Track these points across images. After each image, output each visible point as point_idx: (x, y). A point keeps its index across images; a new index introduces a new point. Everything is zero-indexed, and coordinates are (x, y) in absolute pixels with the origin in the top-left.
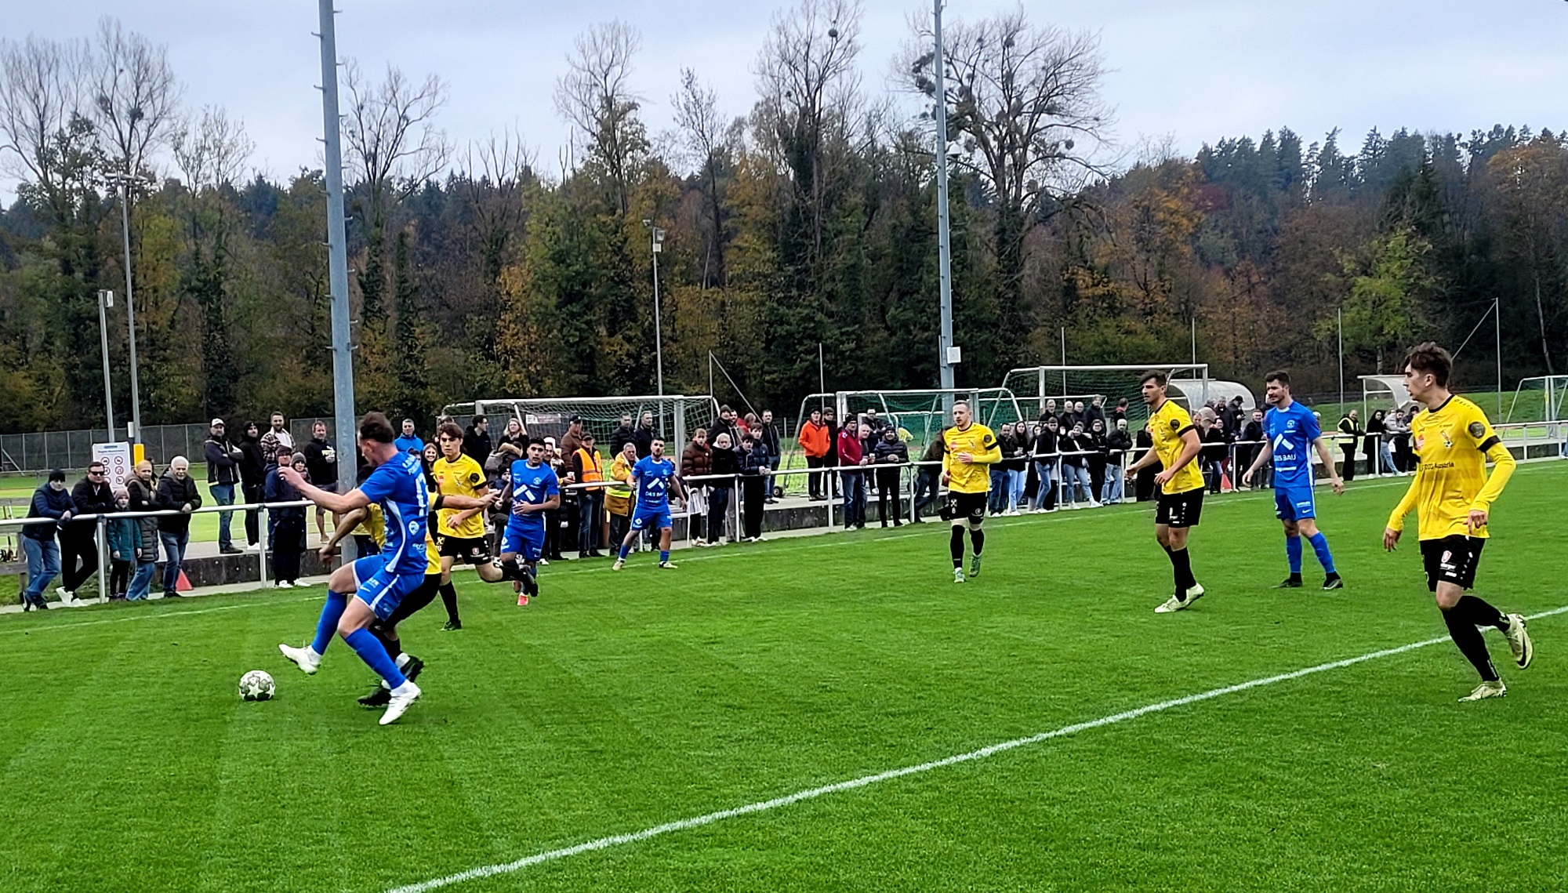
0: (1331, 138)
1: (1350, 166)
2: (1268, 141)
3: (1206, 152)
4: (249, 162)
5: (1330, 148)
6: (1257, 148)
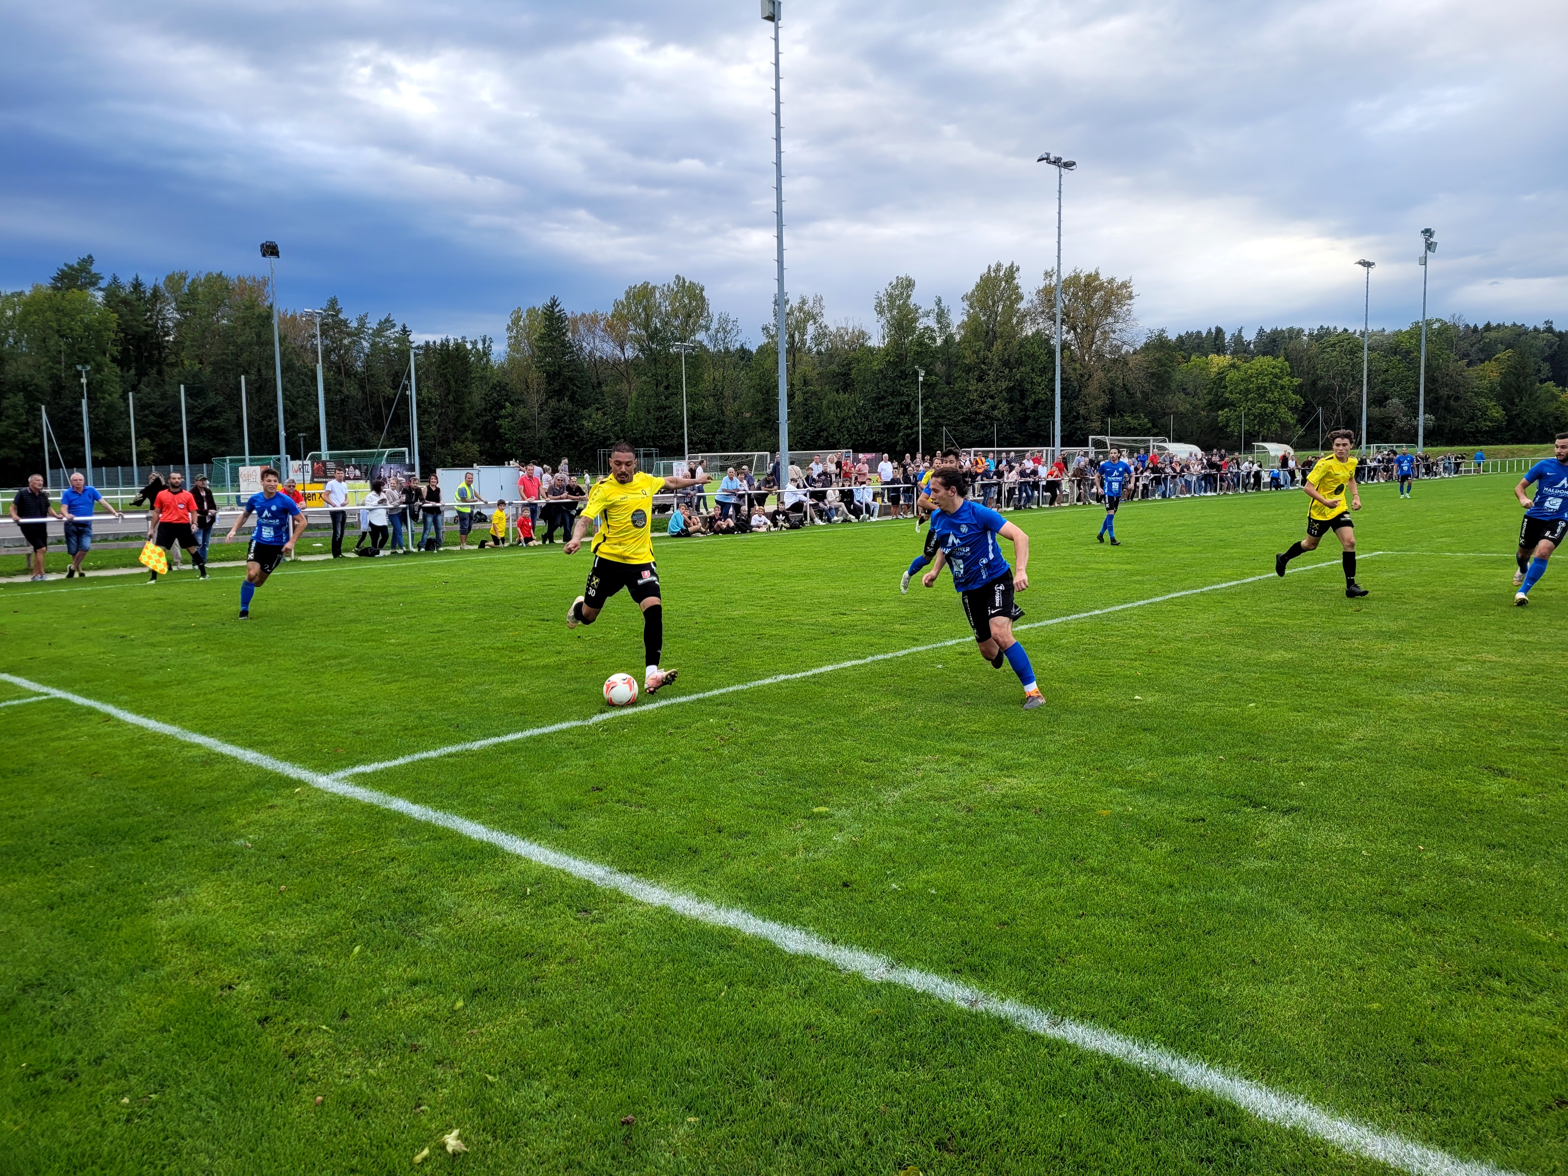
0: (1240, 331)
1: (1249, 343)
2: (1209, 332)
3: (1180, 337)
4: (739, 337)
5: (1240, 337)
6: (1204, 335)
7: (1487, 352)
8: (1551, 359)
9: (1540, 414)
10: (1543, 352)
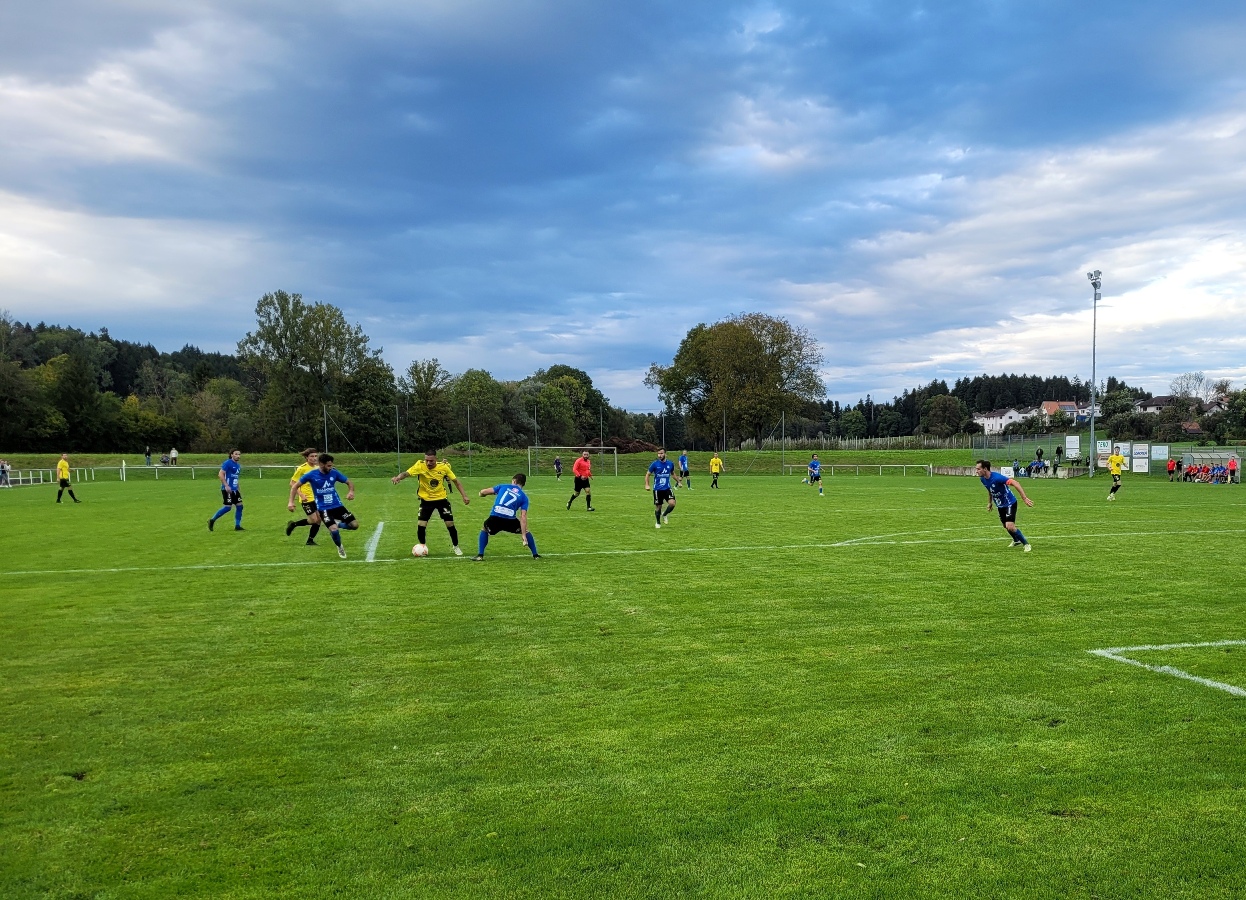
7: (43, 356)
8: (111, 367)
9: (102, 423)
10: (102, 360)
